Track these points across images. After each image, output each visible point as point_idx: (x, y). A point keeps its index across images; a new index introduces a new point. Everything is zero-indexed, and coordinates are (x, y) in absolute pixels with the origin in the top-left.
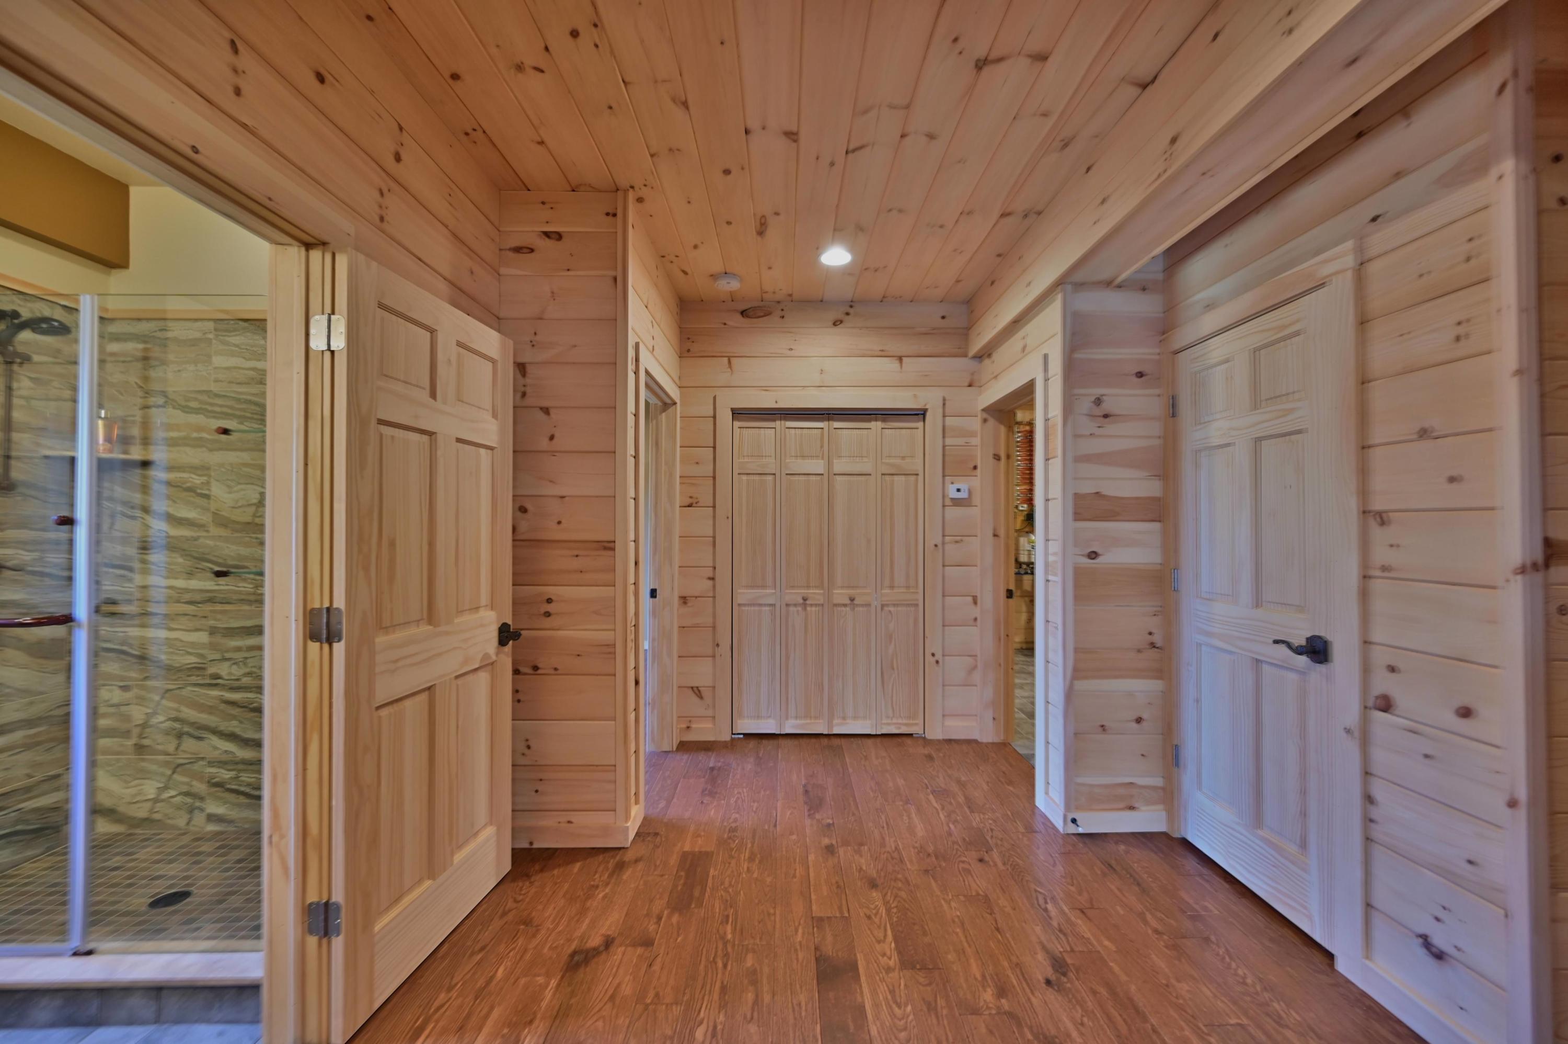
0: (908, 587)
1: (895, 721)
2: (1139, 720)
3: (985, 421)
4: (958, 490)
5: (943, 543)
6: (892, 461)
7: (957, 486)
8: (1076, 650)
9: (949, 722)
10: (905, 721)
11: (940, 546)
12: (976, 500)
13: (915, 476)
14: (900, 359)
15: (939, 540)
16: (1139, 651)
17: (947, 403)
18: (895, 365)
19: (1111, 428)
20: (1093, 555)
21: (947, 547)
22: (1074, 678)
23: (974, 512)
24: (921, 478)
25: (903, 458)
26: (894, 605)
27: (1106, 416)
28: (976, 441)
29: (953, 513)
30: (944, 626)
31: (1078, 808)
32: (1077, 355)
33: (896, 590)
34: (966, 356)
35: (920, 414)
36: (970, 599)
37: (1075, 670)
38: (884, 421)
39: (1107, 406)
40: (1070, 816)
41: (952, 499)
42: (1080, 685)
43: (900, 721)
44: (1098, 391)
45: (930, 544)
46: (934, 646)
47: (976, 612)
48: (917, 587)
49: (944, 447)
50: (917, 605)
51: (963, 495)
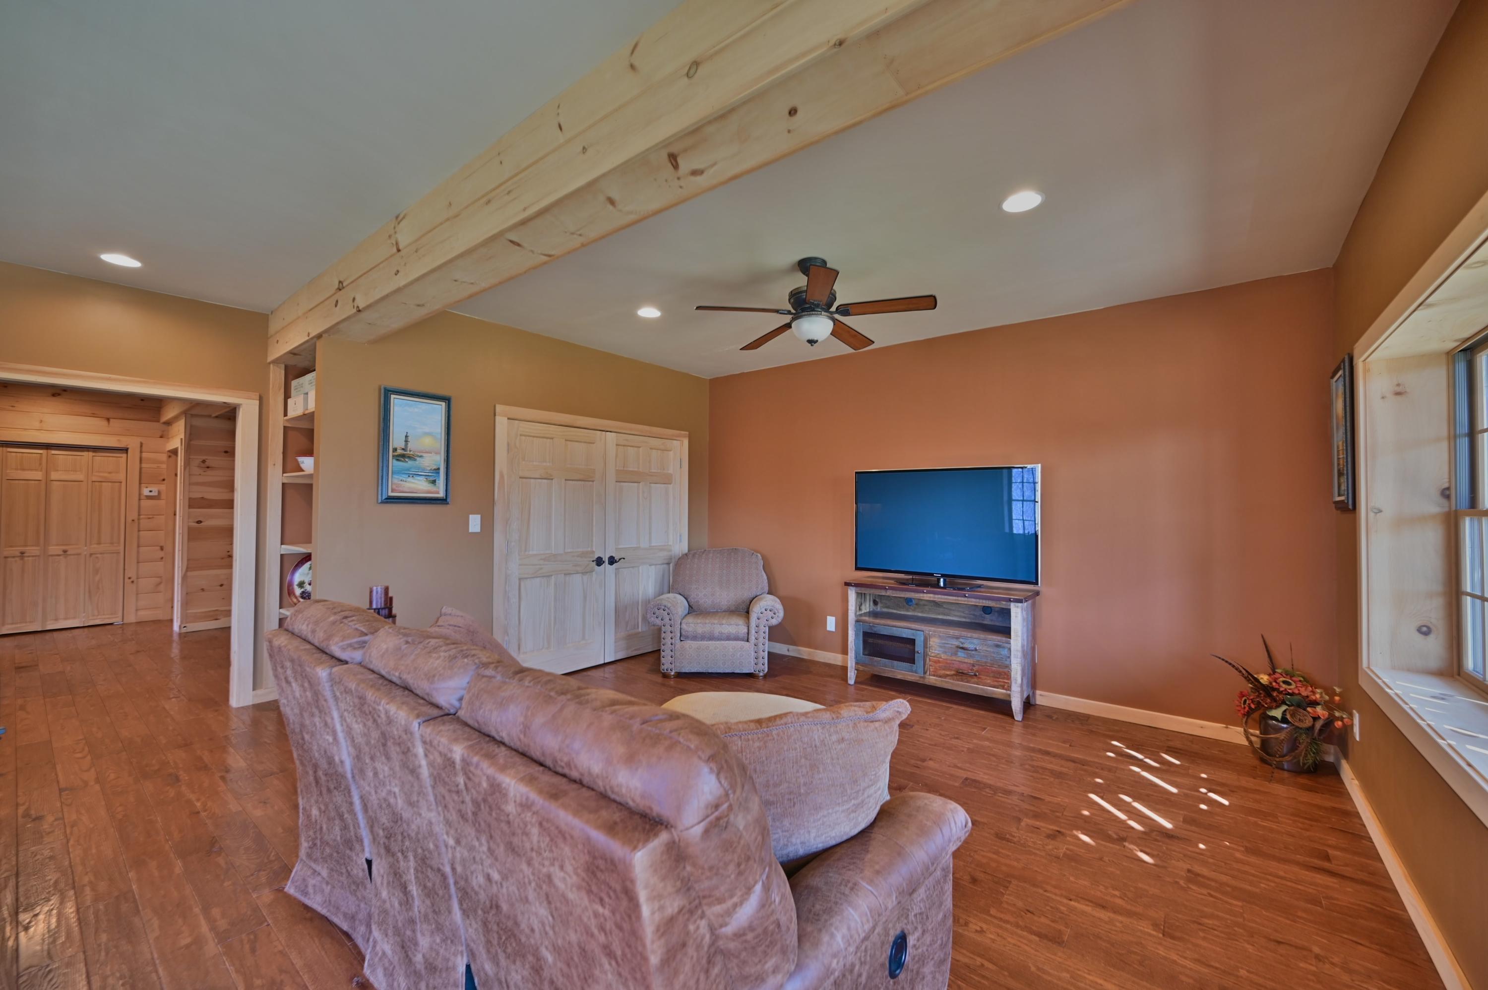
0: (112, 543)
1: (99, 617)
2: (221, 585)
3: (170, 457)
4: (151, 491)
5: (139, 519)
6: (101, 474)
7: (149, 489)
8: (188, 560)
9: (141, 613)
10: (107, 616)
11: (136, 521)
12: (163, 496)
13: (118, 484)
14: (108, 420)
15: (135, 516)
16: (223, 559)
17: (144, 446)
18: (105, 423)
19: (209, 472)
20: (199, 522)
21: (141, 521)
22: (187, 571)
23: (162, 503)
24: (123, 485)
25: (110, 473)
26: (101, 553)
27: (208, 467)
28: (164, 466)
29: (145, 503)
30: (138, 562)
31: (187, 623)
32: (192, 442)
33: (102, 545)
34: (158, 421)
35: (125, 450)
36: (158, 548)
37: (187, 568)
38: (94, 452)
39: (207, 464)
40: (183, 626)
41: (146, 496)
42: (189, 574)
43: (104, 617)
44: (204, 458)
45: (129, 520)
46: (131, 572)
47: (162, 554)
48: (119, 543)
49: (141, 469)
50: (119, 553)
51: (155, 493)
